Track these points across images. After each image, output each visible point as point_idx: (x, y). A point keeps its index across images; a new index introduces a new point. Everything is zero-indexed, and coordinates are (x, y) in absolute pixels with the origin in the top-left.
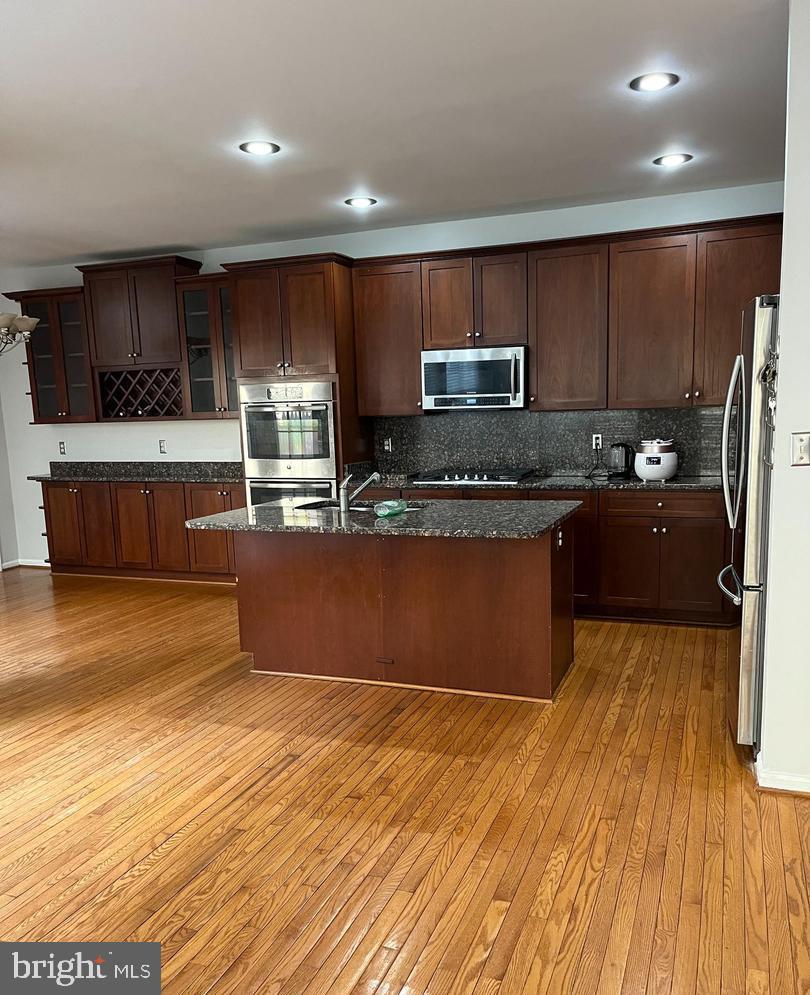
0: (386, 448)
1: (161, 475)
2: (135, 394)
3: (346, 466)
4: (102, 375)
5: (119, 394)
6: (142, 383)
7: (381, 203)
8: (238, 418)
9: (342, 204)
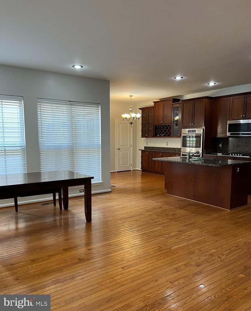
0: (220, 146)
1: (166, 150)
2: (162, 131)
3: (205, 150)
4: (155, 126)
5: (158, 131)
6: (163, 128)
7: (217, 84)
8: (181, 137)
9: (206, 84)
